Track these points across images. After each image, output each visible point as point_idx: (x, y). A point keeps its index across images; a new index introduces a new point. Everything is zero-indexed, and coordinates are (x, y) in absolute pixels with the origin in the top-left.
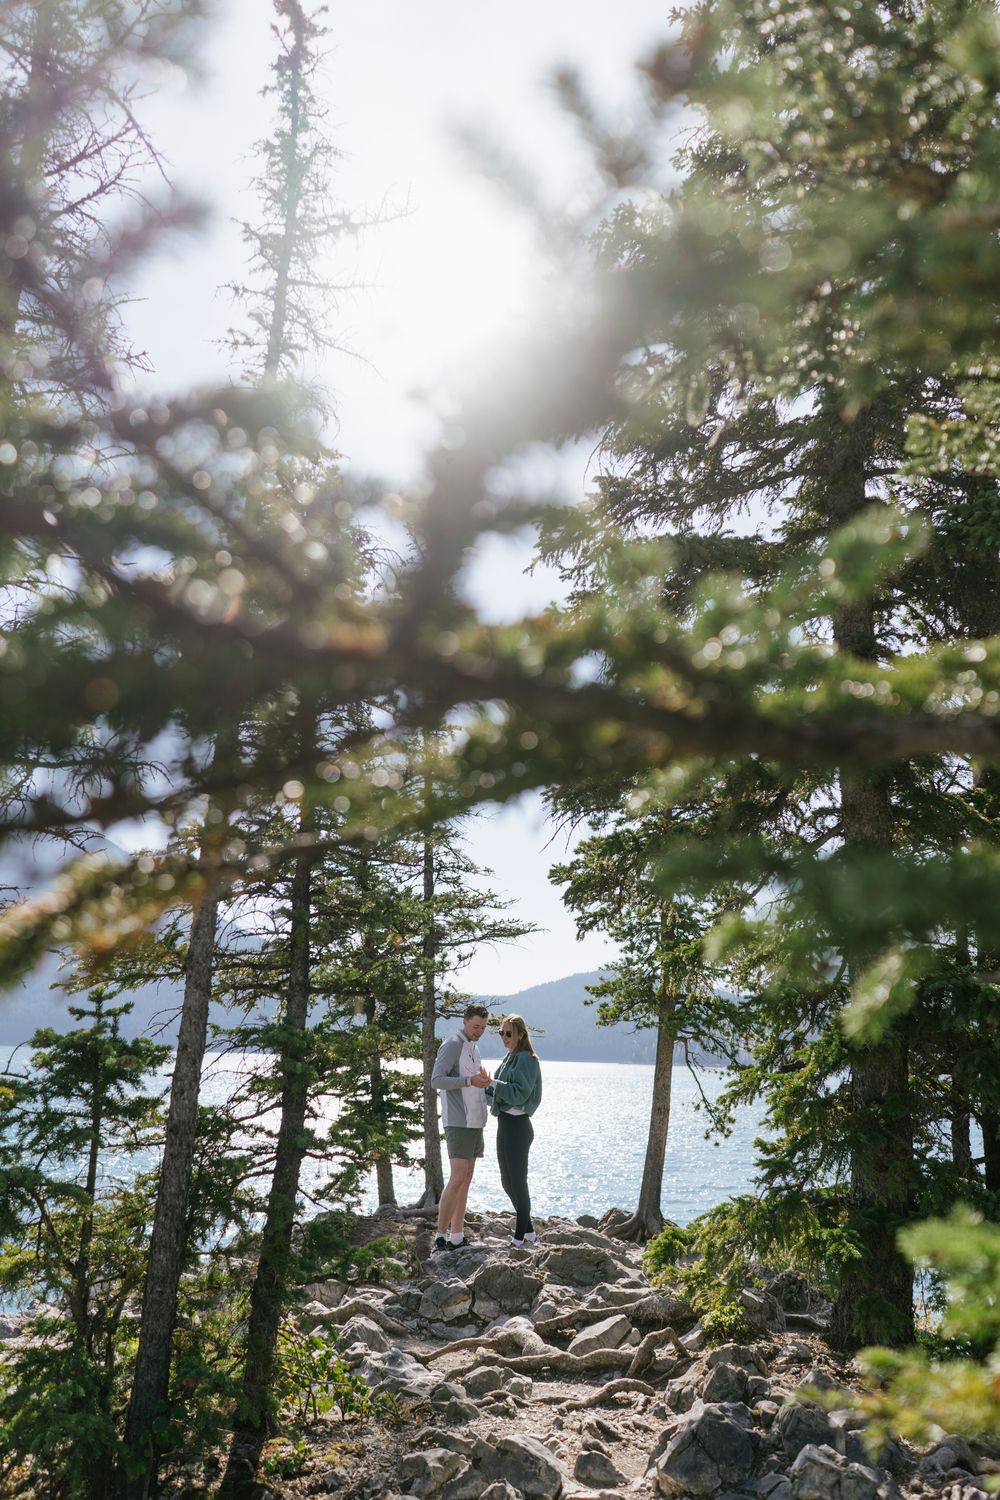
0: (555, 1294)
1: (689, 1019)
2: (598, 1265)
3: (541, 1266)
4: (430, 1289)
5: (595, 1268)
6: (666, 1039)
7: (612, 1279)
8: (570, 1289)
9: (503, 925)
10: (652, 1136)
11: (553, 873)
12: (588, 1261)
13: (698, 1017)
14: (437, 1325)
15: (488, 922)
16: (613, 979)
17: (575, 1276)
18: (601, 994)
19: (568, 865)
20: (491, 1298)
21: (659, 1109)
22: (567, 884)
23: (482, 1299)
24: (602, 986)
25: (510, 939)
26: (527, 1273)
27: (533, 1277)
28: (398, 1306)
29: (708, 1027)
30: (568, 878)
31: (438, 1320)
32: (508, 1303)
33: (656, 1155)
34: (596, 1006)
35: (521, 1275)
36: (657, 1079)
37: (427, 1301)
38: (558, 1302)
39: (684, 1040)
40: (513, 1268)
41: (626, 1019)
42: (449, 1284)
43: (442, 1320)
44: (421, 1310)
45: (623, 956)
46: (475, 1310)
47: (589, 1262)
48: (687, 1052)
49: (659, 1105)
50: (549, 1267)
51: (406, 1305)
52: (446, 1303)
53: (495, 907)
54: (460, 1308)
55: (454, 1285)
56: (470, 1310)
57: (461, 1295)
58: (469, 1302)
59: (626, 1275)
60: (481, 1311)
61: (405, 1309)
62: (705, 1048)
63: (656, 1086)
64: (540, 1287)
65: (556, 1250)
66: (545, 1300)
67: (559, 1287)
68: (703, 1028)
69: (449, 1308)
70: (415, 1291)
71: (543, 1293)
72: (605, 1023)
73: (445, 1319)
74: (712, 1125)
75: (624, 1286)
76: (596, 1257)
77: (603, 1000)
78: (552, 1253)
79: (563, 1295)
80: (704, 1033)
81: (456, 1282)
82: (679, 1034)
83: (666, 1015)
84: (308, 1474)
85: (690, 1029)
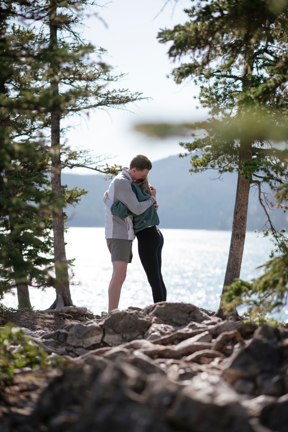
0: (160, 329)
1: (261, 165)
2: (190, 313)
3: (151, 314)
4: (73, 328)
5: (187, 315)
6: (244, 182)
7: (200, 321)
8: (171, 327)
9: (114, 95)
10: (231, 255)
11: (160, 35)
12: (182, 311)
13: (268, 164)
14: (80, 349)
15: (103, 91)
16: (202, 137)
17: (174, 320)
18: (194, 149)
19: (172, 28)
20: (116, 332)
21: (237, 235)
22: (171, 43)
23: (110, 333)
24: (195, 143)
25: (121, 106)
26: (141, 317)
27: (145, 319)
28: (52, 340)
29: (276, 172)
30: (172, 38)
31: (80, 347)
32: (128, 336)
33: (234, 269)
34: (189, 159)
35: (137, 318)
36: (236, 213)
37: (72, 335)
38: (162, 334)
39: (258, 183)
40: (131, 314)
41: (213, 167)
42: (87, 325)
43: (82, 347)
44: (68, 341)
45: (210, 116)
46: (105, 340)
47: (184, 312)
48: (260, 192)
49: (237, 232)
50: (156, 314)
51: (57, 339)
52: (86, 336)
53: (108, 80)
54: (96, 339)
55: (90, 325)
56: (102, 341)
57: (95, 331)
58: (101, 336)
59: (210, 319)
60: (109, 341)
61: (57, 341)
62: (272, 188)
63: (235, 218)
64: (150, 325)
65: (161, 305)
66: (153, 332)
67: (162, 325)
68: (272, 173)
69: (88, 340)
70: (63, 331)
71: (152, 328)
72: (197, 171)
73: (85, 346)
74: (277, 247)
75: (208, 324)
76: (189, 308)
77: (194, 152)
78: (158, 306)
79: (165, 329)
80: (272, 177)
81: (92, 323)
82: (254, 178)
83: (243, 163)
84: (17, 384)
85: (261, 173)
